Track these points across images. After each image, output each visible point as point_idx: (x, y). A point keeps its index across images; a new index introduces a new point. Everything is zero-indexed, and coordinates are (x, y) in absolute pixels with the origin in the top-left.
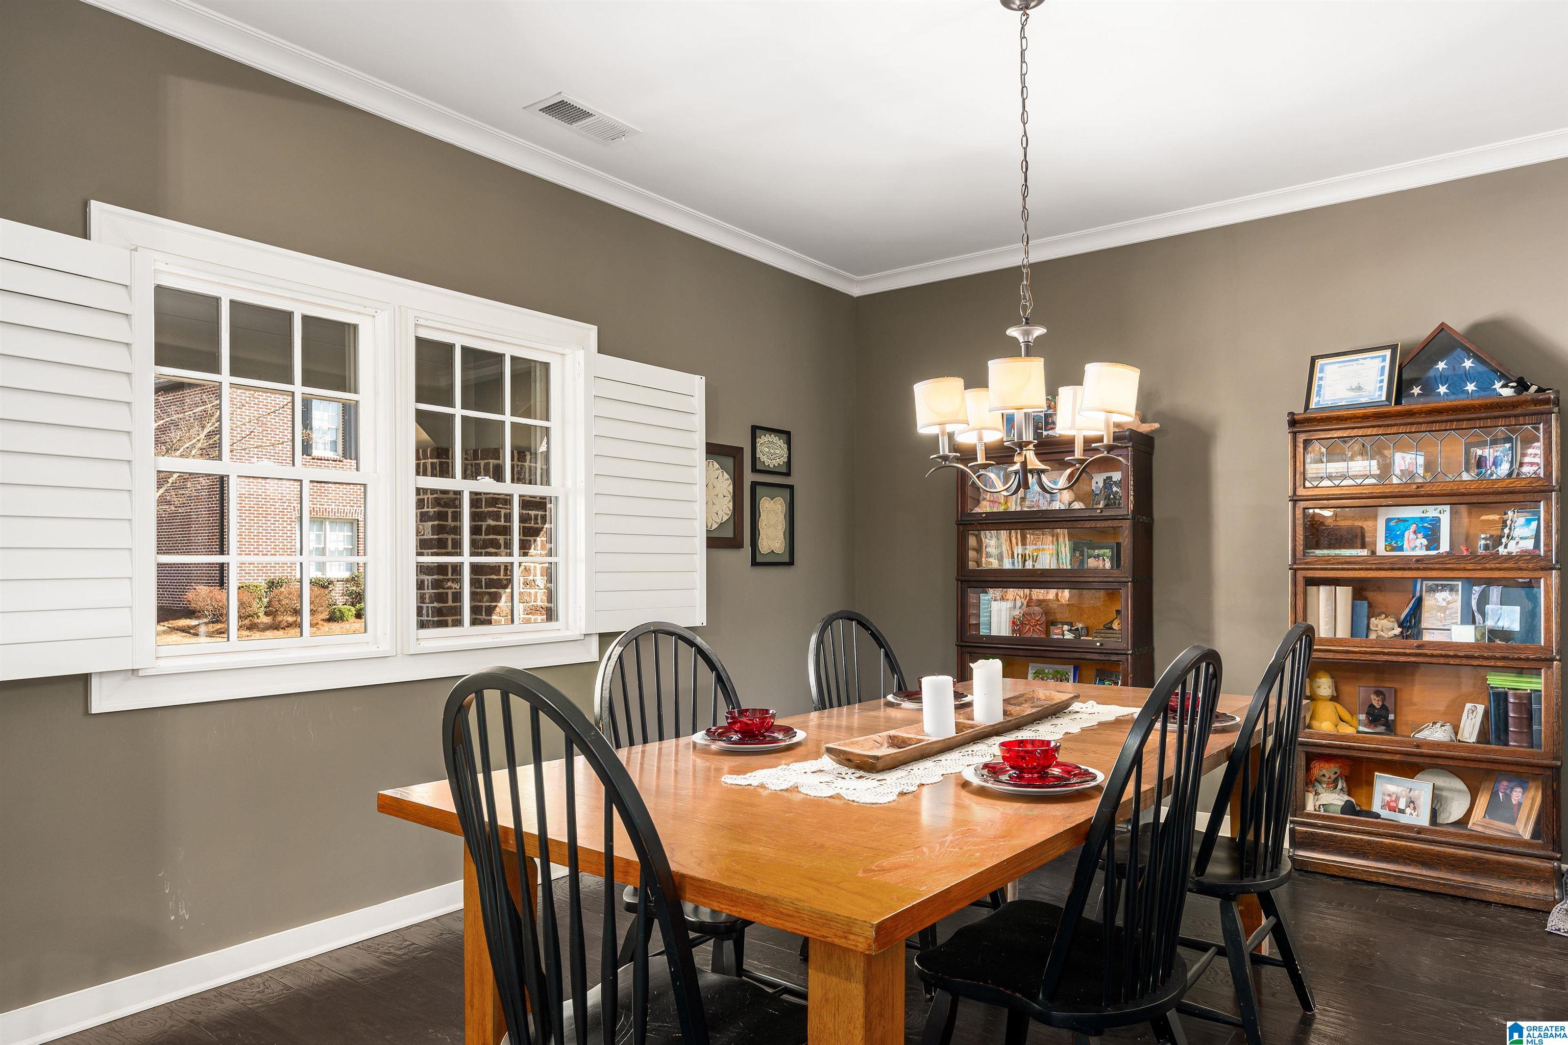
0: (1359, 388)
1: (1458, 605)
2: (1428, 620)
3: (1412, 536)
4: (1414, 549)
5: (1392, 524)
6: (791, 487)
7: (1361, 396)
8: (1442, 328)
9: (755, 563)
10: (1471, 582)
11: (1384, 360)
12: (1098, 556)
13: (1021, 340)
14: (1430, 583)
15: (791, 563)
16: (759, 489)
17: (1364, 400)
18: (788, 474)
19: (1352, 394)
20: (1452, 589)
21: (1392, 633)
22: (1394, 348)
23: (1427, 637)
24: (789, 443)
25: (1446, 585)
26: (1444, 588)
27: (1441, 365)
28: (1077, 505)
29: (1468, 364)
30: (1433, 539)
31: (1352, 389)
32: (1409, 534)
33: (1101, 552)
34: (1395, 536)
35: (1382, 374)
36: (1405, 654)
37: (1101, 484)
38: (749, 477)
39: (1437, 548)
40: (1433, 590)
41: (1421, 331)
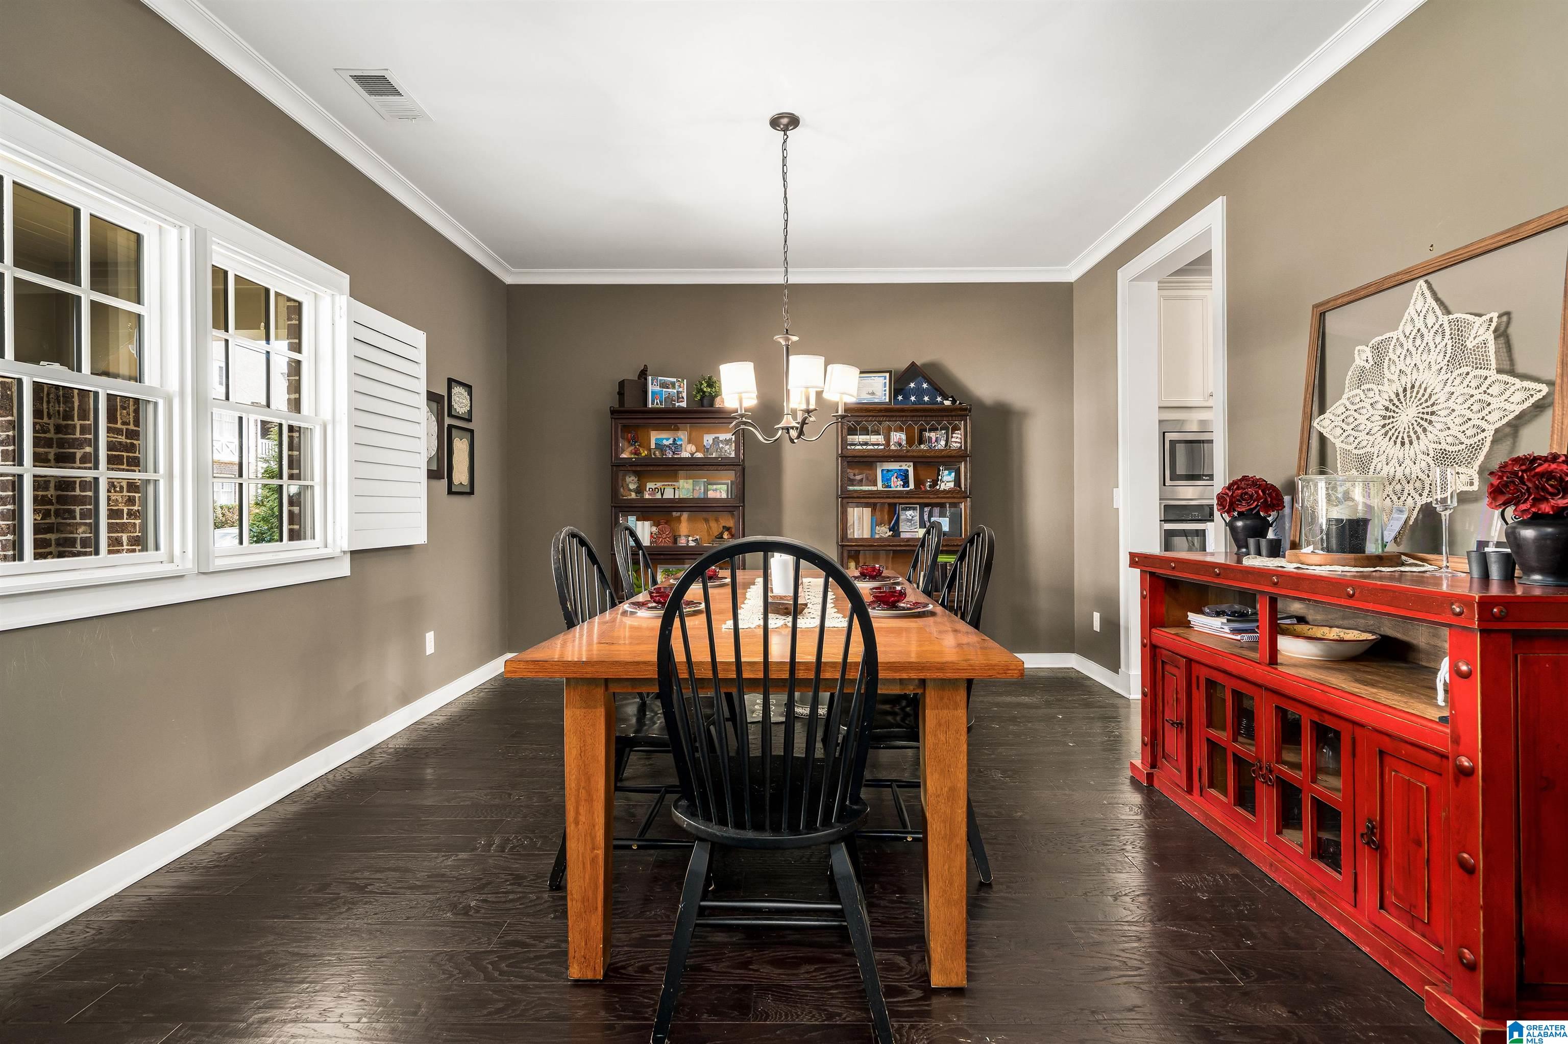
0: (873, 394)
1: (917, 518)
2: (903, 527)
3: (895, 480)
4: (897, 487)
5: (885, 472)
6: (472, 431)
7: (875, 398)
8: (913, 364)
9: (450, 492)
10: (923, 506)
11: (885, 379)
12: (716, 490)
13: (784, 343)
14: (903, 506)
15: (472, 493)
16: (454, 432)
17: (876, 401)
18: (470, 420)
19: (869, 396)
20: (914, 509)
21: (887, 535)
22: (890, 372)
23: (903, 535)
24: (470, 394)
25: (910, 508)
26: (910, 509)
27: (912, 385)
28: (699, 455)
29: (925, 386)
30: (906, 483)
31: (869, 394)
32: (894, 479)
33: (719, 486)
34: (886, 480)
35: (885, 387)
36: (900, 546)
37: (711, 442)
38: (448, 421)
39: (908, 487)
40: (905, 509)
41: (903, 365)
